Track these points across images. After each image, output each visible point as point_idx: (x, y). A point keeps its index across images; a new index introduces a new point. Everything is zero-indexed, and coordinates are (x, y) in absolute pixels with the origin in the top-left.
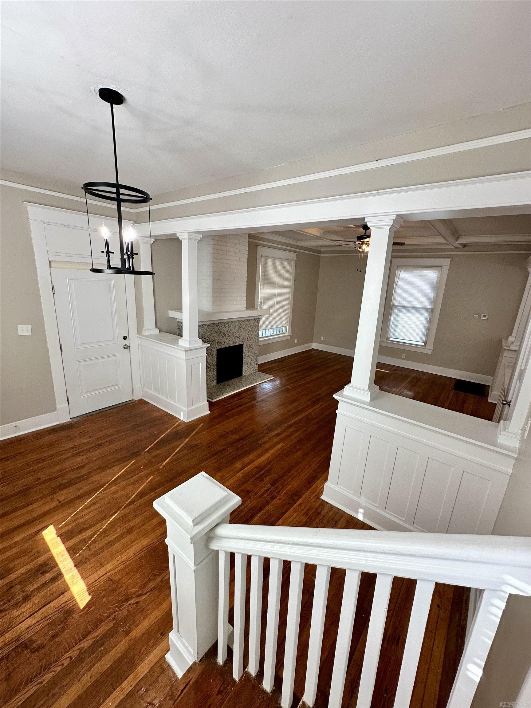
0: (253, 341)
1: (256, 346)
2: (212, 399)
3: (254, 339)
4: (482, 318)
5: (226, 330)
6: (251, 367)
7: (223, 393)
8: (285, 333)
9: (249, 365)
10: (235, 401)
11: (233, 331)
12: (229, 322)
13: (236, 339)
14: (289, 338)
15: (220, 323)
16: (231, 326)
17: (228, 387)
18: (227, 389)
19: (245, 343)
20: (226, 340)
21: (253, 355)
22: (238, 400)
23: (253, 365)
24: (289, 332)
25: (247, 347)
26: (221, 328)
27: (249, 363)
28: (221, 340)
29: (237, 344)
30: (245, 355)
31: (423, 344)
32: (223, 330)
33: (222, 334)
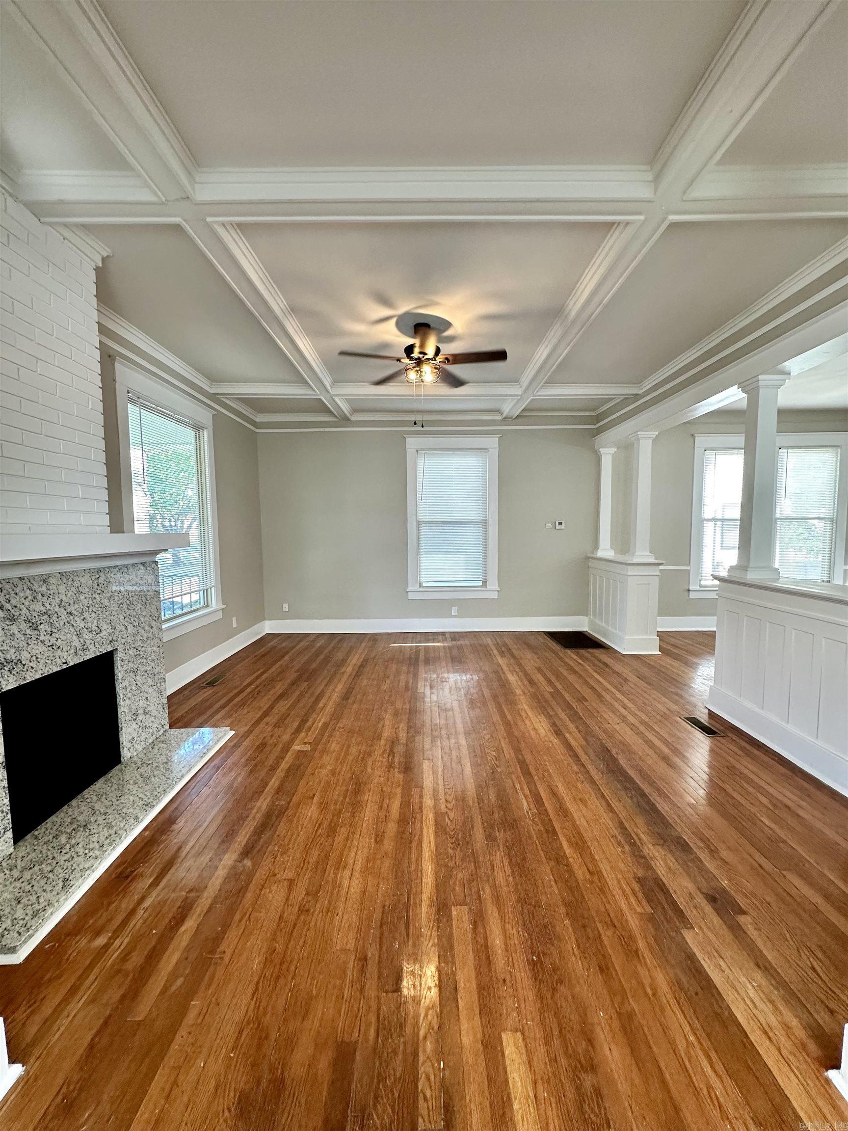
0: (145, 635)
1: (155, 649)
2: (13, 950)
3: (147, 628)
4: (558, 527)
5: (38, 607)
6: (148, 721)
7: (65, 880)
8: (207, 606)
9: (141, 717)
10: (143, 899)
11: (72, 609)
12: (49, 576)
13: (86, 635)
14: (220, 615)
15: (8, 581)
16: (62, 589)
17: (80, 837)
18: (80, 849)
19: (120, 648)
20: (41, 648)
21: (150, 680)
22: (155, 883)
23: (154, 713)
24: (217, 601)
25: (127, 658)
26: (13, 601)
27: (141, 711)
28: (18, 650)
29: (90, 655)
30: (125, 688)
31: (480, 584)
32: (25, 611)
33: (23, 626)
